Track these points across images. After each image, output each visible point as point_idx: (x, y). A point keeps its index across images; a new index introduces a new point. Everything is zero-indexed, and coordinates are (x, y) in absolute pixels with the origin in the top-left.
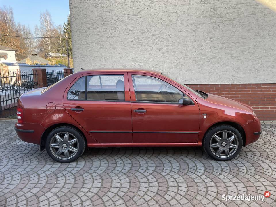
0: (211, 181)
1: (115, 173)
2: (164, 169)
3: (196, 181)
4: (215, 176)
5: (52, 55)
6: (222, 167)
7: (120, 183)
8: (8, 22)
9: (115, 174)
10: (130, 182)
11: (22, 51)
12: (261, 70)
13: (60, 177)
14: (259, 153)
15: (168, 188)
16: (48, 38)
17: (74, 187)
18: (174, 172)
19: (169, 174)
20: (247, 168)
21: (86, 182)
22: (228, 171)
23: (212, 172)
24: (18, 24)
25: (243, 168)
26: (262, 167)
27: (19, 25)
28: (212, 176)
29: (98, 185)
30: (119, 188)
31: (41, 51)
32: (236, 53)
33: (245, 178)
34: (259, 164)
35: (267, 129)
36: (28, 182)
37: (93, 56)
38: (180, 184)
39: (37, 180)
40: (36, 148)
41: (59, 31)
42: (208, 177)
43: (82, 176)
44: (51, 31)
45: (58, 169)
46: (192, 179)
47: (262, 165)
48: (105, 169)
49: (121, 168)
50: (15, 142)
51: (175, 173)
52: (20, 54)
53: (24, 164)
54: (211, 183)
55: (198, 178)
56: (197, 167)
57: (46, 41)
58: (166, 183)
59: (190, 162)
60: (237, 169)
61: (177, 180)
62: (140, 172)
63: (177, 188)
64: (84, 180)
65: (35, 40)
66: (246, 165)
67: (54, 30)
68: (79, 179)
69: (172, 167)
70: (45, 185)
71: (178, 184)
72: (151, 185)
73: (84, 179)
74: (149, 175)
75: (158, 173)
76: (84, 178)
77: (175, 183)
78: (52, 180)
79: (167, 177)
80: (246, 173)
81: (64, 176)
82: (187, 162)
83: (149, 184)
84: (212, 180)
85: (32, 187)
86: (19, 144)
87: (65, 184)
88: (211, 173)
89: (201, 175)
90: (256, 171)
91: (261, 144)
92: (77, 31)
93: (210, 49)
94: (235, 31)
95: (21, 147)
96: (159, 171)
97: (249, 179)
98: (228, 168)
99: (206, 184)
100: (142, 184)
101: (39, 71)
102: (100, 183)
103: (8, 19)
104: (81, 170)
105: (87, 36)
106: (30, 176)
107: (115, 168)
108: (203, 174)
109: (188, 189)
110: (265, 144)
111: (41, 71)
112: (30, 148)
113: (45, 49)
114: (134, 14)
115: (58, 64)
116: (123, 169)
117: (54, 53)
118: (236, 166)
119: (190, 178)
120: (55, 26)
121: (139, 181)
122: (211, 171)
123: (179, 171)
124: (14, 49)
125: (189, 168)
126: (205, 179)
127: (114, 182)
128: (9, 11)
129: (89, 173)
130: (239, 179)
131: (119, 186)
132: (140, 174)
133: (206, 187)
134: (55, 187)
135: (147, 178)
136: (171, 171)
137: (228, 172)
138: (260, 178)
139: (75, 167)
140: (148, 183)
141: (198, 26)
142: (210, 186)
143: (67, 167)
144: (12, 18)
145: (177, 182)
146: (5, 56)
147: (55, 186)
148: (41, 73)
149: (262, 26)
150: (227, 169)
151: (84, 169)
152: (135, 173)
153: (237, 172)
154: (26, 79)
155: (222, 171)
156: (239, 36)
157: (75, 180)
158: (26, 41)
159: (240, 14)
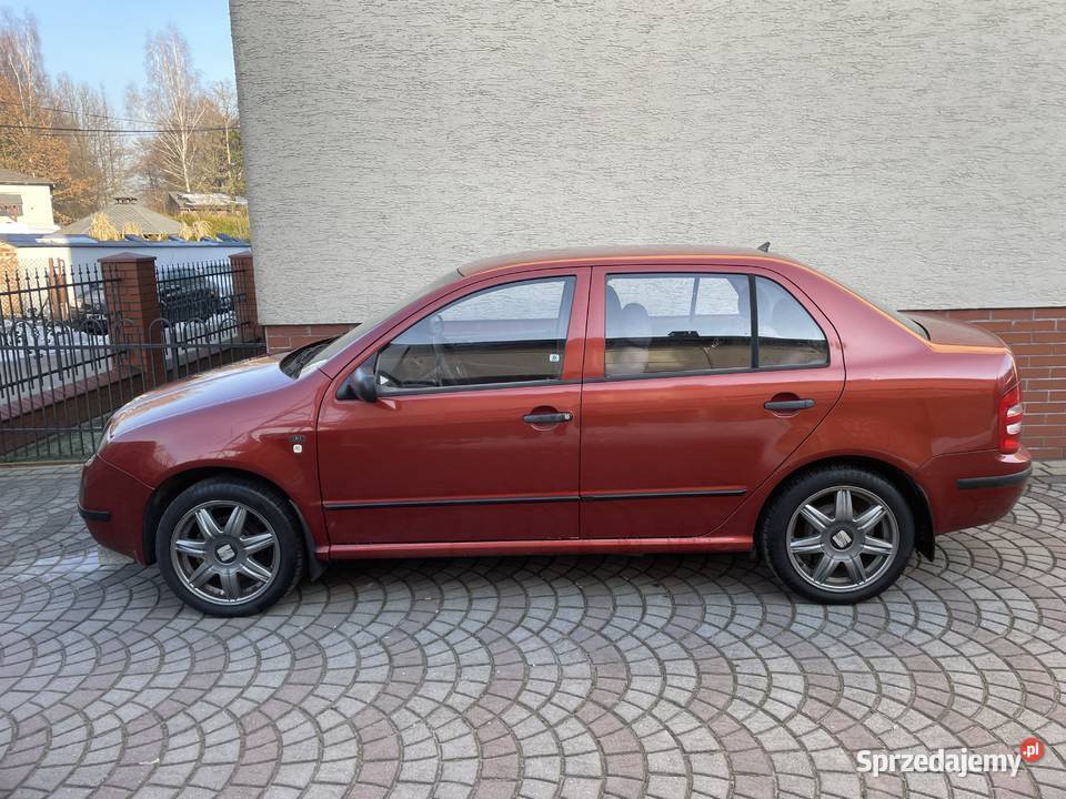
0: (833, 743)
1: (418, 711)
2: (627, 687)
3: (769, 746)
4: (851, 722)
5: (197, 199)
6: (877, 677)
7: (435, 761)
8: (22, 74)
9: (419, 716)
10: (481, 755)
11: (78, 187)
12: (1032, 253)
13: (180, 733)
14: (1030, 606)
15: (647, 782)
16: (179, 132)
17: (235, 781)
18: (675, 703)
19: (648, 712)
20: (984, 681)
21: (288, 755)
22: (905, 695)
23: (838, 701)
24: (60, 81)
25: (969, 679)
26: (1051, 674)
27: (65, 85)
28: (835, 721)
29: (339, 770)
30: (429, 787)
31: (154, 186)
32: (928, 184)
33: (978, 729)
34: (1035, 656)
35: (1056, 494)
36: (38, 756)
37: (334, 204)
38: (699, 763)
39: (79, 749)
40: (90, 596)
41: (221, 104)
42: (821, 726)
43: (274, 727)
44: (188, 107)
45: (175, 697)
46: (752, 735)
47: (1049, 660)
48: (373, 693)
49: (444, 689)
50: (9, 569)
51: (678, 709)
52: (70, 199)
53: (35, 671)
54: (832, 753)
55: (776, 730)
56: (769, 674)
57: (171, 145)
58: (638, 758)
59: (739, 654)
60: (944, 685)
61: (687, 742)
62: (525, 706)
63: (684, 781)
64: (281, 747)
65: (131, 141)
66: (979, 662)
67: (203, 101)
68: (259, 743)
69: (665, 679)
70: (109, 774)
71: (688, 762)
72: (569, 770)
73: (279, 740)
74: (564, 720)
75: (605, 708)
76: (284, 736)
77: (677, 755)
78: (144, 748)
79: (640, 728)
80: (984, 703)
81: (195, 731)
82: (729, 654)
83: (564, 764)
84: (836, 739)
85: (56, 784)
86: (24, 577)
87: (196, 769)
88: (834, 706)
89: (791, 717)
90: (1024, 690)
91: (1037, 565)
92: (264, 100)
93: (817, 169)
94: (925, 91)
95: (32, 593)
96: (608, 701)
97: (998, 732)
98: (906, 682)
99: (812, 760)
100: (532, 762)
101: (125, 267)
102: (348, 762)
103: (19, 62)
104: (272, 697)
105: (306, 120)
106: (54, 728)
107: (419, 685)
108: (799, 711)
109: (733, 787)
110: (1054, 566)
111: (134, 266)
112: (68, 597)
113: (169, 177)
114: (498, 26)
115: (218, 236)
116: (454, 690)
117: (202, 192)
118: (937, 668)
119: (744, 731)
120: (204, 86)
121: (519, 750)
122: (830, 697)
123: (694, 697)
124: (48, 181)
125: (735, 680)
126: (808, 737)
127: (410, 753)
128: (24, 29)
129: (305, 712)
130: (953, 733)
131: (430, 777)
132: (525, 713)
133: (810, 773)
134: (151, 781)
135: (556, 735)
136: (660, 697)
137: (906, 701)
138: (1045, 726)
139: (249, 685)
140: (558, 758)
141: (769, 71)
142: (829, 771)
143: (216, 685)
144: (37, 55)
145: (684, 751)
146: (11, 208)
147: (154, 779)
148: (135, 274)
149: (1036, 69)
150: (901, 685)
151: (285, 694)
152: (503, 712)
153: (945, 698)
154: (88, 297)
155: (880, 694)
156: (939, 109)
157: (243, 749)
158: (93, 147)
159: (941, 16)
